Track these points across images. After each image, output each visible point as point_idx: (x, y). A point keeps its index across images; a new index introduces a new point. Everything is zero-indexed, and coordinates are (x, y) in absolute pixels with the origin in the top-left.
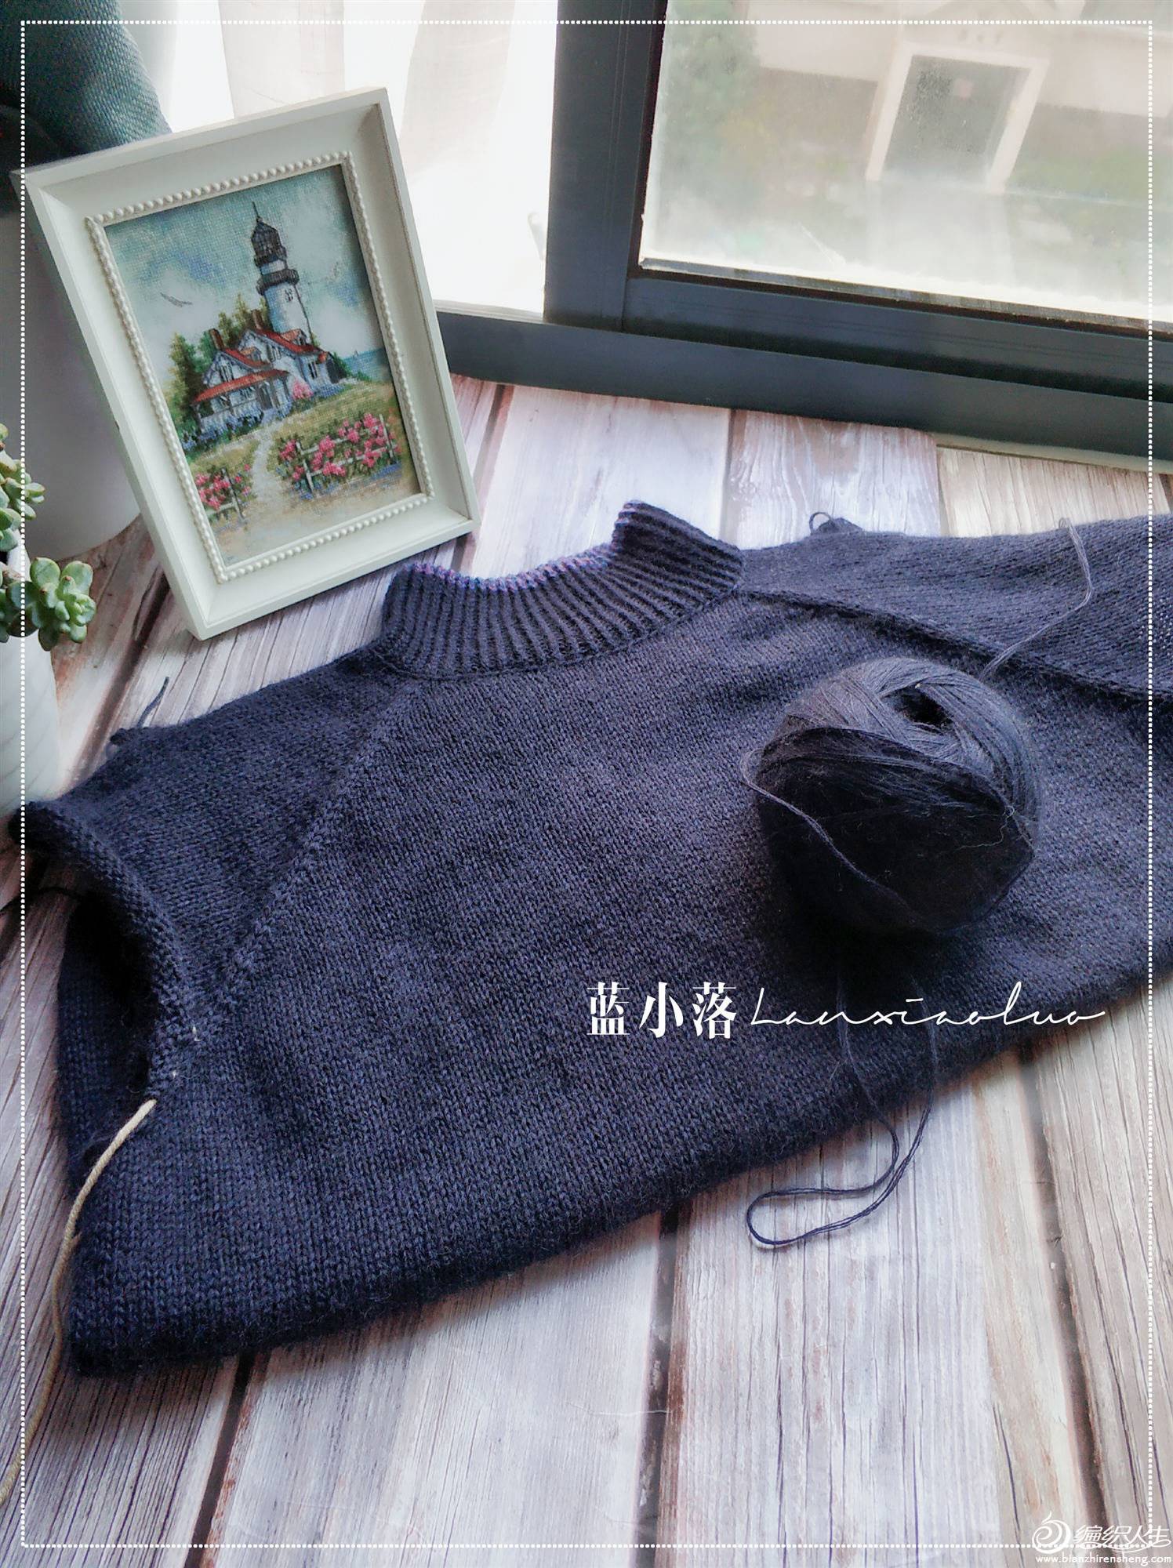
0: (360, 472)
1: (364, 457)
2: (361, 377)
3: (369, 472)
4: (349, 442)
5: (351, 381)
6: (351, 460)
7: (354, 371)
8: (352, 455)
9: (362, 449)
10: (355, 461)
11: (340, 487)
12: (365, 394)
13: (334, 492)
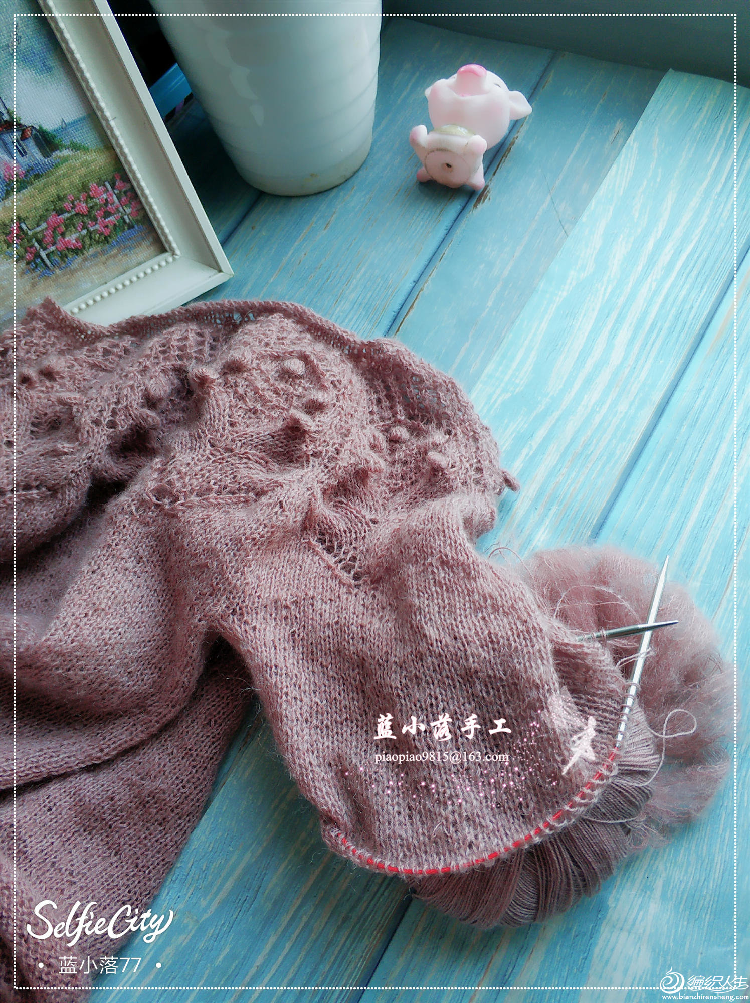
0: (98, 242)
1: (97, 226)
2: (75, 147)
3: (106, 240)
4: (77, 214)
5: (66, 153)
6: (84, 232)
7: (66, 142)
8: (84, 227)
9: (95, 219)
10: (90, 233)
11: (79, 259)
12: (85, 164)
13: (74, 266)
